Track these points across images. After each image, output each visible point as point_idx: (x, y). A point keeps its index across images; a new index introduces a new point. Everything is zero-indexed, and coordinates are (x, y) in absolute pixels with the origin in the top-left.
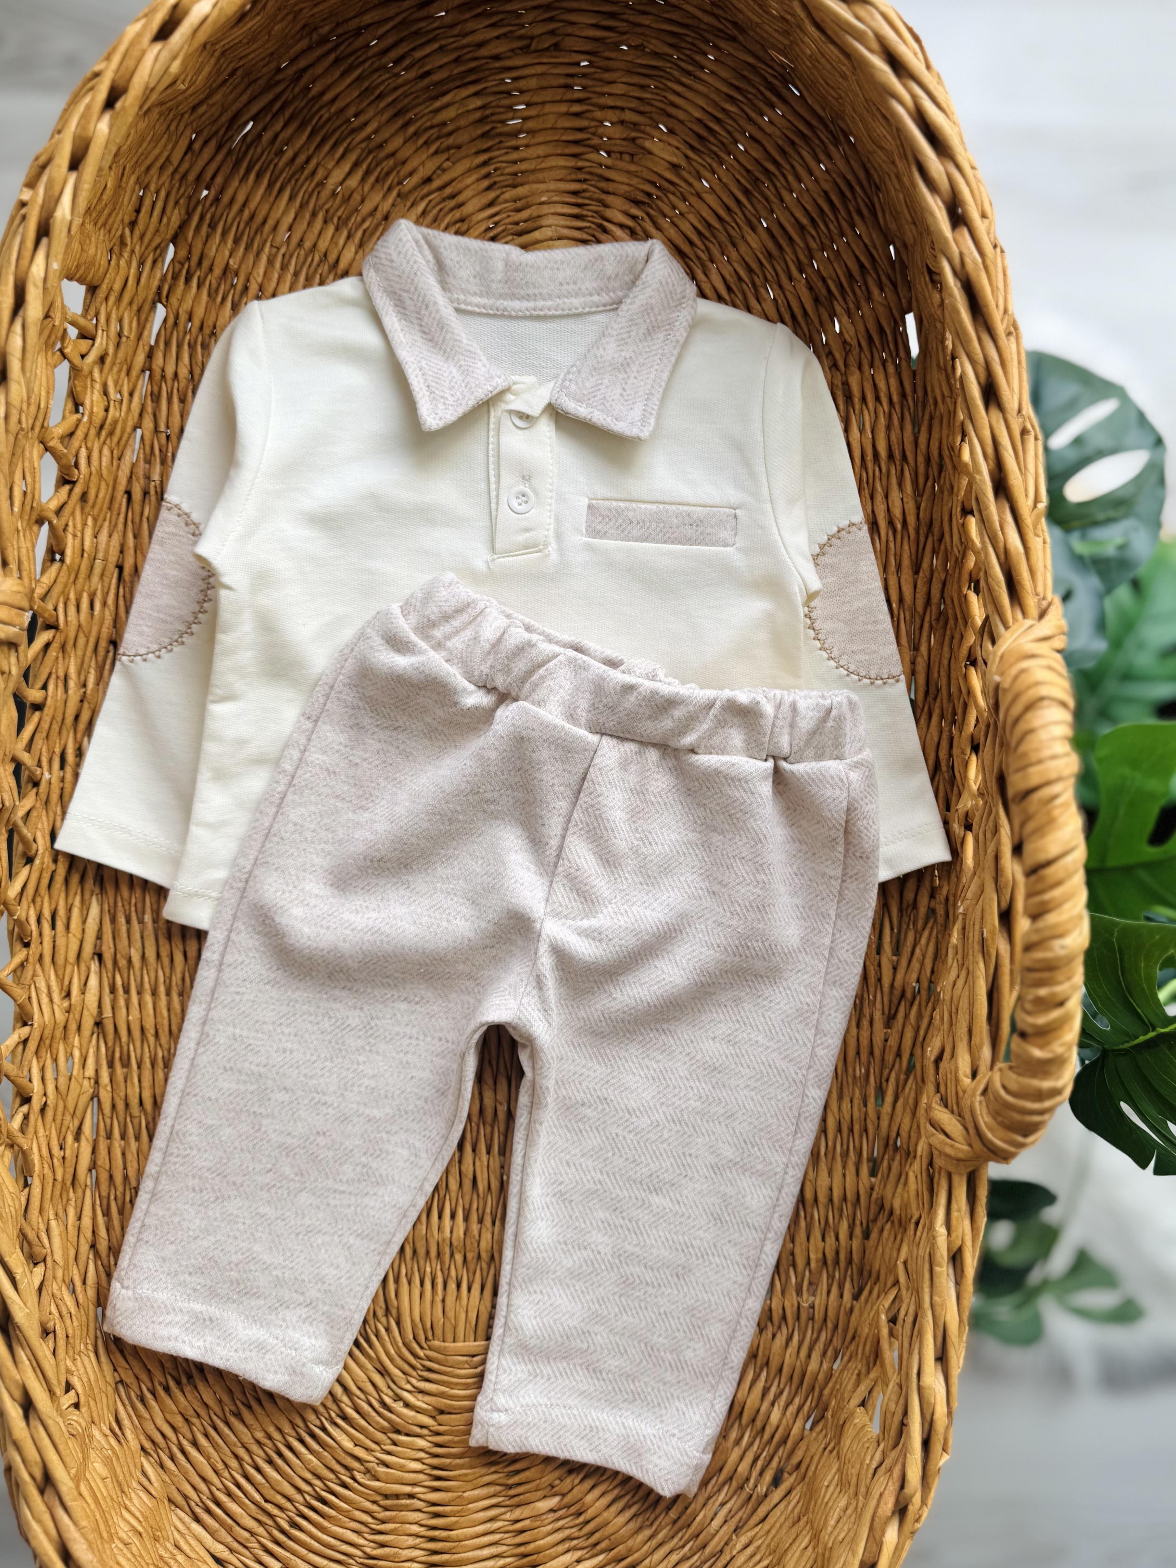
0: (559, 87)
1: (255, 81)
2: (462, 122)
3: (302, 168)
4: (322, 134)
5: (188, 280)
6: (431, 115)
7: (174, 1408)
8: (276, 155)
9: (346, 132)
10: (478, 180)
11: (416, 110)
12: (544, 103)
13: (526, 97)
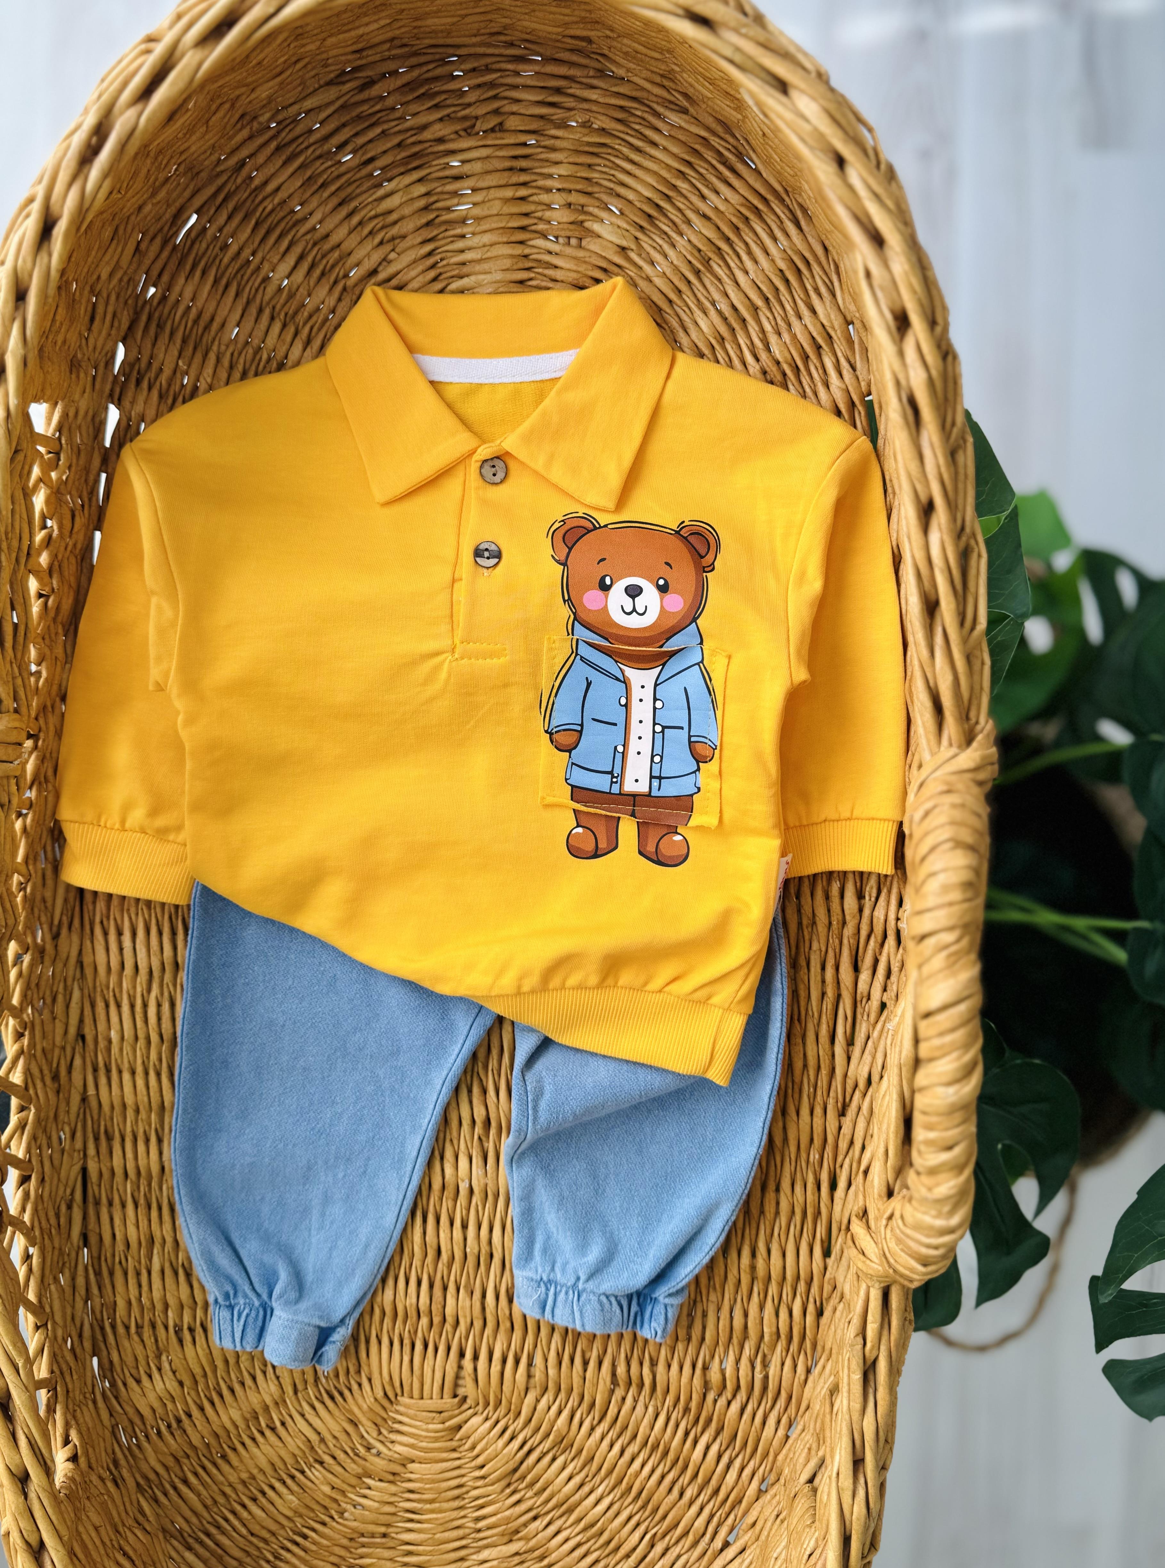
0: (504, 170)
1: (198, 173)
2: (407, 211)
3: (248, 262)
4: (266, 226)
5: (138, 382)
6: (376, 203)
7: (166, 1450)
8: (221, 249)
9: (291, 223)
10: (423, 272)
11: (360, 199)
12: (489, 188)
13: (471, 182)
